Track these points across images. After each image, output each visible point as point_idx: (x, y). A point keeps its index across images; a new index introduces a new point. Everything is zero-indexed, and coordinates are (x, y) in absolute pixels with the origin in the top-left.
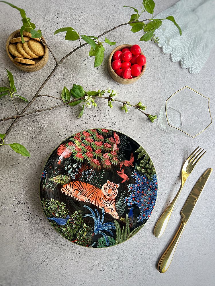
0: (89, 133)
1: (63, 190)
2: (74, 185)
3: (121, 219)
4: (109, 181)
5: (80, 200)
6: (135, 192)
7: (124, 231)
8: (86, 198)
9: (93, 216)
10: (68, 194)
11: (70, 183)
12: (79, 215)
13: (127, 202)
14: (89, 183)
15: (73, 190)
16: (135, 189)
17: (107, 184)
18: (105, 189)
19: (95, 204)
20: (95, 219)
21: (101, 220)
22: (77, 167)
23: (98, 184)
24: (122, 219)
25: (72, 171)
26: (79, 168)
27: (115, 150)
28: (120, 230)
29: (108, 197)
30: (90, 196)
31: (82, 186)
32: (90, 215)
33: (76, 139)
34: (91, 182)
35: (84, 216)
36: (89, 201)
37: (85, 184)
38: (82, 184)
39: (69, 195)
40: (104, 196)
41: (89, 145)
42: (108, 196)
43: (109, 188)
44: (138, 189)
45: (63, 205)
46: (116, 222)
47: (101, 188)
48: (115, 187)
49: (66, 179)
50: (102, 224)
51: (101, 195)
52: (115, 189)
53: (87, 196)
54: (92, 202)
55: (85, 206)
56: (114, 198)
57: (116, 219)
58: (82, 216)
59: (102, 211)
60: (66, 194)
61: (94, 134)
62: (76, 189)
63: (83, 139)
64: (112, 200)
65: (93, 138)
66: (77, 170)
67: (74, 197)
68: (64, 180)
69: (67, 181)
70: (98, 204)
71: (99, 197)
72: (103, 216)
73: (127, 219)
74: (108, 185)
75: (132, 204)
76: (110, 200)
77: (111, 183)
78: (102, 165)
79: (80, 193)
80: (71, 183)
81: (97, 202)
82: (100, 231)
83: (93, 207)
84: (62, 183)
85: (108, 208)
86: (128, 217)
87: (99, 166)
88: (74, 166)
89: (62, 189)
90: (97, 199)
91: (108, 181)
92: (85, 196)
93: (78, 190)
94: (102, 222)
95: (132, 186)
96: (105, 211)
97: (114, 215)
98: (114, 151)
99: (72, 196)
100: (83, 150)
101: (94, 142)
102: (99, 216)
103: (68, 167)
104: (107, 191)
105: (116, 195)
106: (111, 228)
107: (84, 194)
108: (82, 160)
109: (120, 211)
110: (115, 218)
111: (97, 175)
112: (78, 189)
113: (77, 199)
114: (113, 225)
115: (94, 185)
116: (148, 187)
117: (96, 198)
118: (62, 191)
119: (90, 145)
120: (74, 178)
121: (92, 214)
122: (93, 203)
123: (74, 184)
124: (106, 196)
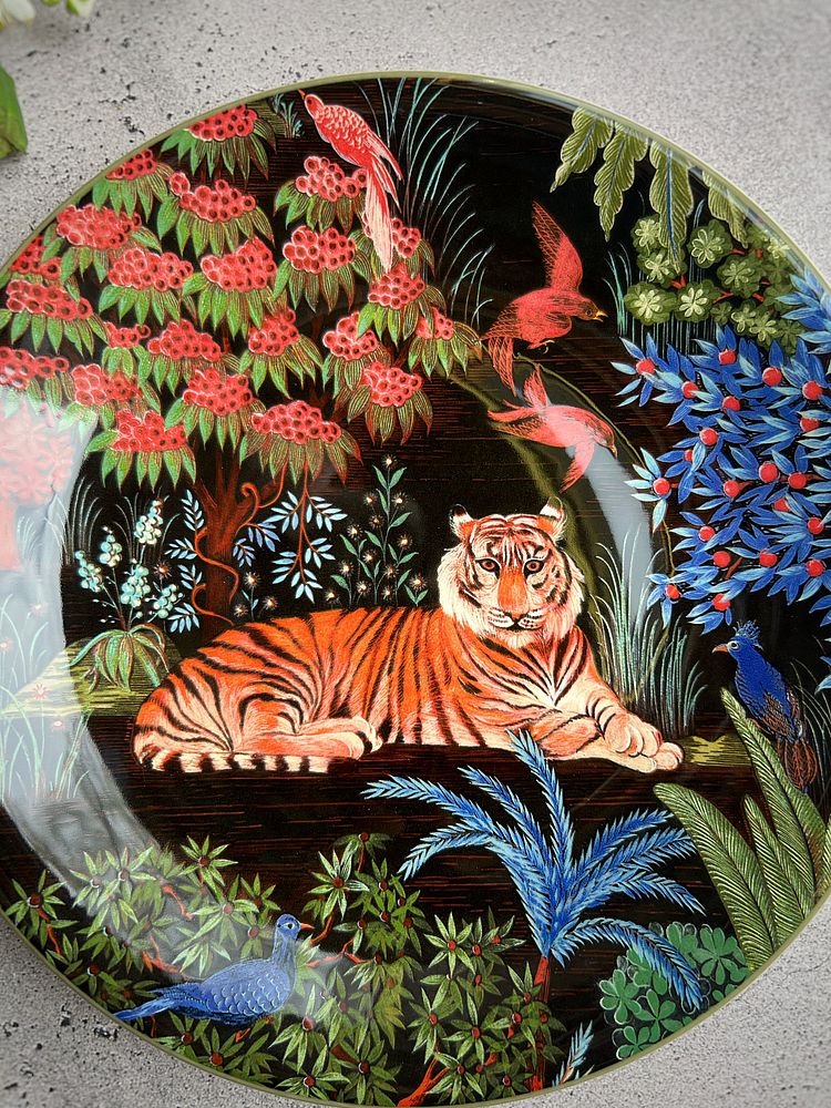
0: (108, 203)
1: (157, 750)
2: (214, 673)
3: (699, 759)
4: (467, 518)
5: (319, 766)
6: (707, 499)
7: (767, 831)
8: (357, 720)
9: (477, 833)
10: (206, 763)
11: (180, 674)
12: (367, 870)
13: (682, 607)
14: (320, 604)
15: (230, 713)
16: (698, 484)
17: (461, 548)
18: (469, 592)
19: (446, 732)
20: (502, 849)
21: (547, 833)
22: (175, 531)
23: (391, 582)
24: (707, 751)
25: (151, 579)
26: (190, 535)
27: (396, 261)
28: (731, 840)
29: (516, 642)
30: (380, 700)
31: (279, 652)
32: (453, 837)
33: (34, 305)
34: (338, 589)
35: (410, 867)
36: (392, 739)
37: (295, 625)
38: (278, 638)
39: (220, 763)
40: (488, 643)
41: (169, 317)
42: (516, 628)
43: (496, 570)
44: (715, 465)
45: (206, 861)
46: (667, 793)
47: (432, 602)
48: (539, 540)
49: (135, 660)
50: (576, 855)
51: (456, 645)
52: (542, 555)
53: (355, 704)
54: (418, 729)
55: (378, 789)
56: (563, 623)
57: (662, 776)
58: (393, 868)
59: (525, 758)
60: (190, 764)
61: (157, 203)
62: (249, 691)
63: (89, 284)
64: (563, 646)
65: (169, 242)
66: (185, 550)
67: (258, 761)
68: (125, 672)
69: (150, 670)
70: (470, 726)
71: (455, 671)
72: (555, 799)
73: (748, 729)
74: (480, 552)
75: (732, 601)
76: (544, 652)
77: (494, 521)
78: (357, 427)
79: (290, 710)
80: (189, 667)
81: (451, 713)
82: (584, 916)
83: (441, 764)
84: (122, 702)
85: (554, 720)
86: (749, 715)
87: (340, 448)
88: (147, 529)
89: (140, 743)
90: (448, 693)
91: (459, 521)
92: (341, 711)
93: (267, 697)
94: (562, 844)
95: (664, 467)
96: (546, 753)
97: (632, 750)
98: (394, 270)
99: (244, 762)
100: (151, 380)
101: (197, 269)
102: (517, 808)
103: (104, 558)
104: (489, 596)
105: (577, 596)
106: (656, 858)
107: (327, 703)
108: (180, 463)
109: (661, 703)
110: (644, 766)
111: (359, 515)
112: (264, 689)
113: (294, 764)
114: (662, 827)
115: (367, 603)
116: (794, 404)
117: (435, 689)
118: (148, 760)
119: (185, 313)
120: (186, 620)
121: (458, 819)
122: (432, 737)
123: (216, 666)
124: (502, 636)
